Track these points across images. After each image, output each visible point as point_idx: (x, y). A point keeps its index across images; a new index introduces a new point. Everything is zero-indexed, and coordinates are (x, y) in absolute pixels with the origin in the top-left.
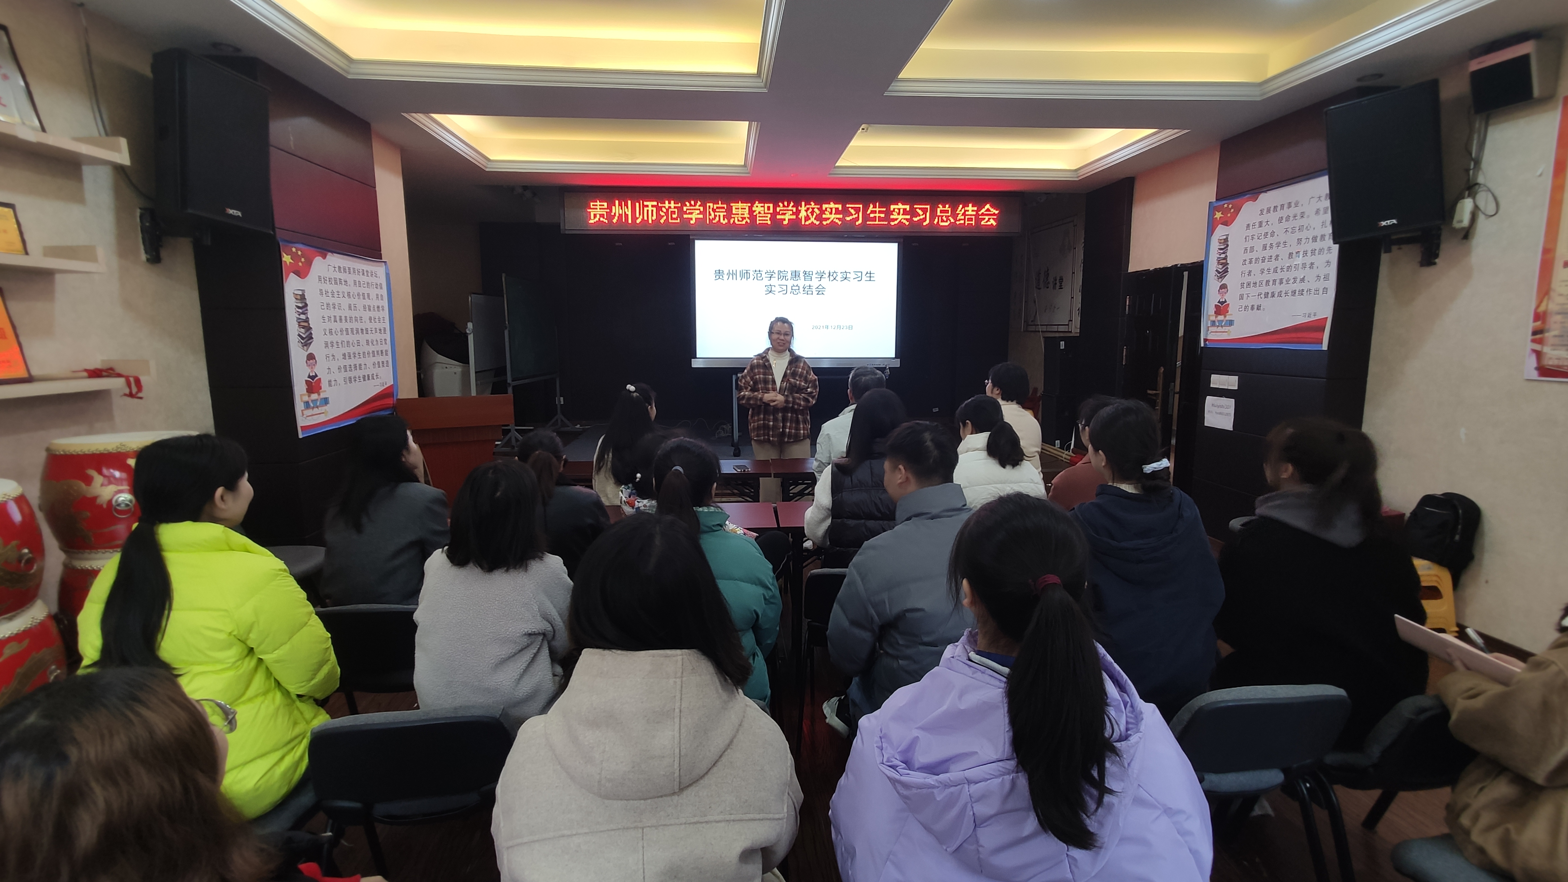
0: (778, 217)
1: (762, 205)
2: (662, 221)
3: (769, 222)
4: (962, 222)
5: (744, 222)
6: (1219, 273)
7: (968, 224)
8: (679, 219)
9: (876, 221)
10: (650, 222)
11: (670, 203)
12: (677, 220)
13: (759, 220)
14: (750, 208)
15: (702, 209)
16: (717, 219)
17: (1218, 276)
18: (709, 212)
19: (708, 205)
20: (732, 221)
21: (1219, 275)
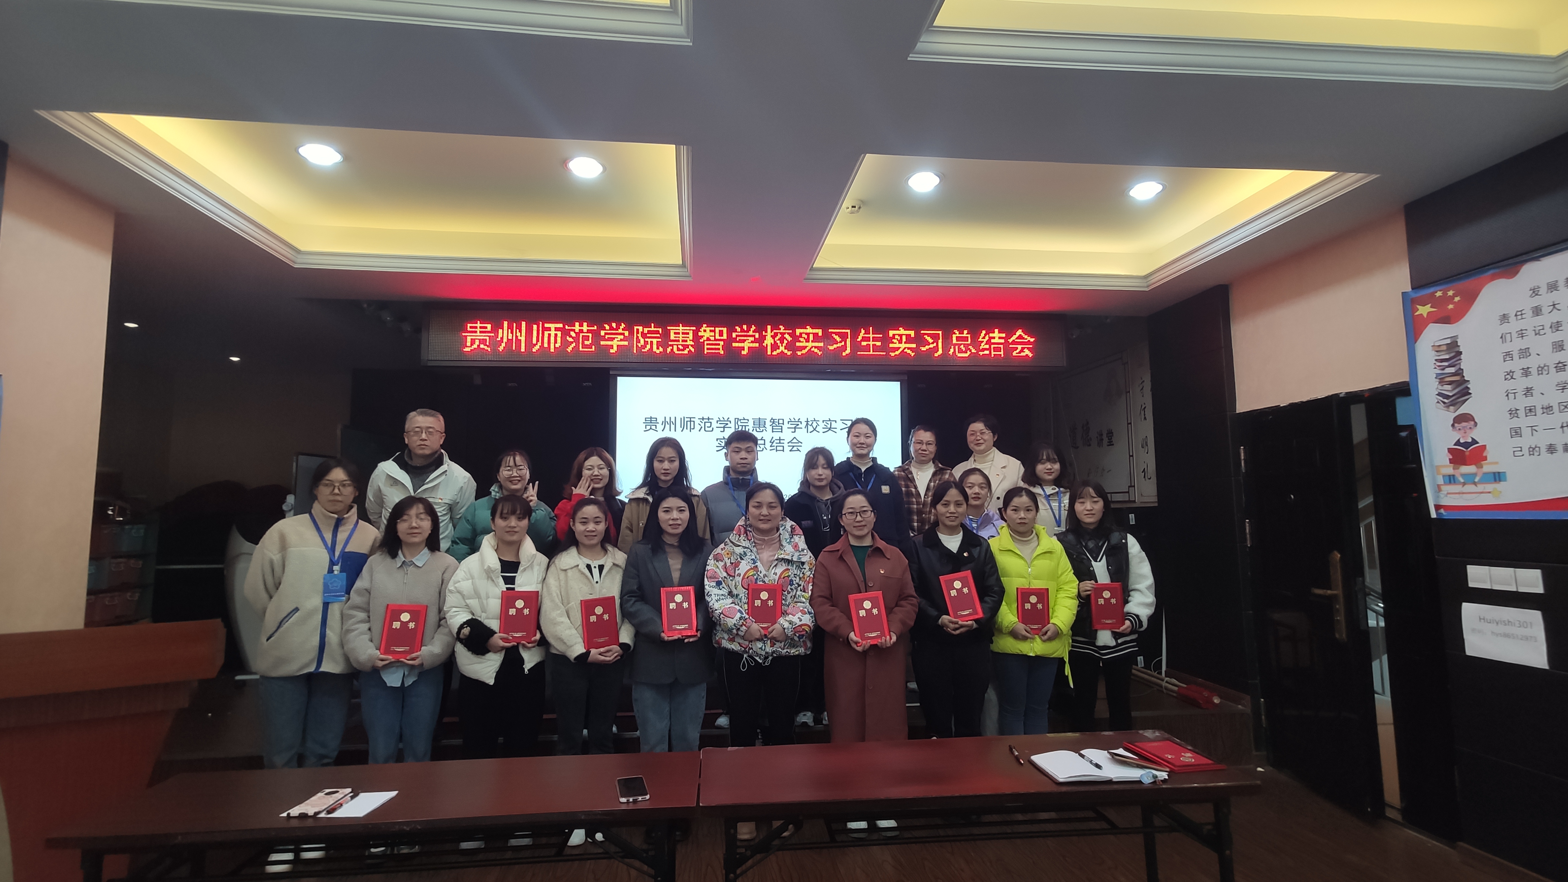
0: (734, 345)
1: (713, 329)
2: (570, 349)
3: (722, 352)
4: (987, 352)
5: (686, 352)
6: (1447, 397)
7: (994, 355)
8: (593, 347)
9: (870, 351)
10: (552, 350)
11: (581, 325)
12: (592, 348)
13: (708, 349)
14: (695, 333)
15: (627, 333)
16: (648, 347)
17: (1444, 403)
18: (637, 337)
19: (636, 328)
20: (669, 350)
21: (1446, 401)
